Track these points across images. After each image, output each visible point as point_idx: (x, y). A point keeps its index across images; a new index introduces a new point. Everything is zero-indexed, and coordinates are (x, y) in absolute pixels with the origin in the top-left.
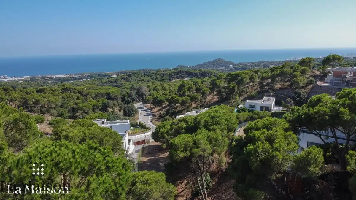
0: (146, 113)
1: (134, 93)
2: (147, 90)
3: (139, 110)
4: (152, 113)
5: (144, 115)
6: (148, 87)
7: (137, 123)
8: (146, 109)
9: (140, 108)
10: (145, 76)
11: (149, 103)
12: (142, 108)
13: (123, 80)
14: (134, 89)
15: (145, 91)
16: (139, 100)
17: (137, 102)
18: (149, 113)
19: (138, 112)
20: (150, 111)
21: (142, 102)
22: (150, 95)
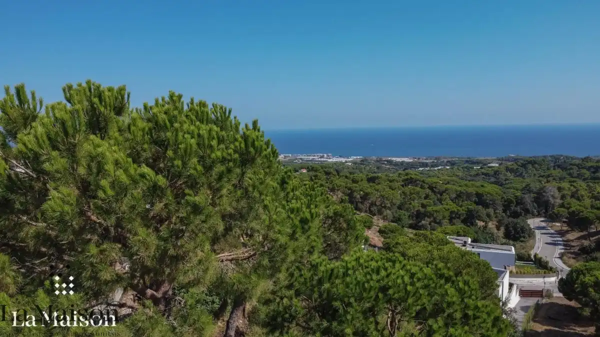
0: (549, 240)
1: (528, 198)
2: (557, 194)
3: (537, 231)
4: (563, 241)
5: (546, 243)
6: (559, 189)
7: (529, 255)
8: (553, 231)
9: (539, 228)
10: (554, 169)
11: (557, 222)
12: (543, 228)
13: (509, 174)
14: (530, 191)
15: (553, 196)
16: (538, 212)
17: (534, 216)
18: (557, 241)
19: (534, 237)
20: (561, 237)
21: (545, 217)
22: (562, 206)
